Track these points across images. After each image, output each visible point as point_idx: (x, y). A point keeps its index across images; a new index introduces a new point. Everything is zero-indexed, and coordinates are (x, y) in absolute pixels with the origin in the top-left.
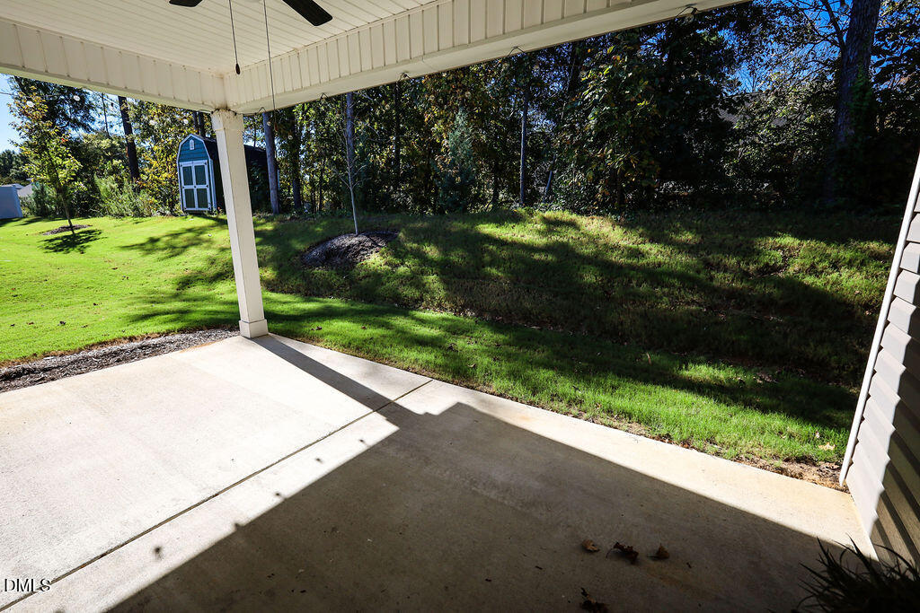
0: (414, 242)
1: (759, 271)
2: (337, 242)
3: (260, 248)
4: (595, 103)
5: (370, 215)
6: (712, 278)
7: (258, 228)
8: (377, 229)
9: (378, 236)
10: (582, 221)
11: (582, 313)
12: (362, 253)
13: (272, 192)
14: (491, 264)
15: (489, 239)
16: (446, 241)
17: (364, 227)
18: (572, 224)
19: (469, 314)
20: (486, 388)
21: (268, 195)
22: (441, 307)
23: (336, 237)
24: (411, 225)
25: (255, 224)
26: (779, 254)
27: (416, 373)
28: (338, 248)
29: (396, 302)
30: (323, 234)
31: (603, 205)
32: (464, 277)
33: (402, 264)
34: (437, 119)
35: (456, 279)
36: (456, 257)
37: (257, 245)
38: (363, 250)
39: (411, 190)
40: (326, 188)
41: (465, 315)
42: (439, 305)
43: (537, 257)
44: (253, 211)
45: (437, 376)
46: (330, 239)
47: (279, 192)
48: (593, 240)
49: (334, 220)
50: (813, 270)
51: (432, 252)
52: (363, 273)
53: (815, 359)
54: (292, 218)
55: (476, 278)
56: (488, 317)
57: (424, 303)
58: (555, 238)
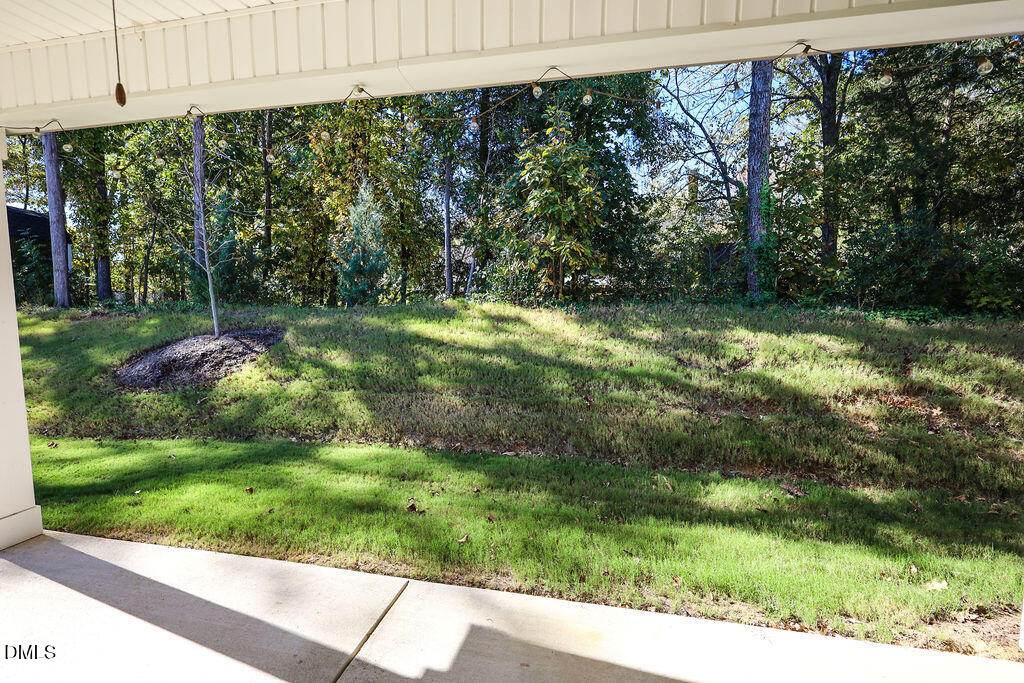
0: (311, 345)
1: (730, 366)
2: (180, 350)
3: (30, 363)
4: (536, 185)
5: (234, 309)
6: (689, 376)
7: (26, 332)
8: (248, 328)
9: (252, 337)
10: (528, 314)
11: (565, 429)
12: (228, 362)
13: (56, 275)
14: (430, 371)
15: (418, 339)
16: (359, 342)
17: (226, 325)
18: (518, 320)
19: (411, 442)
20: (503, 582)
21: (51, 279)
22: (366, 437)
23: (178, 341)
24: (302, 322)
25: (21, 326)
26: (740, 347)
27: (373, 571)
28: (185, 358)
29: (293, 434)
30: (154, 337)
31: (547, 295)
32: (395, 390)
33: (297, 376)
34: (330, 189)
35: (384, 394)
36: (379, 363)
37: (24, 357)
38: (229, 358)
39: (290, 277)
40: (155, 271)
41: (406, 445)
42: (364, 434)
43: (487, 359)
44: (19, 302)
45: (413, 571)
46: (168, 344)
47: (70, 275)
48: (548, 337)
49: (174, 316)
50: (776, 363)
51: (340, 359)
52: (231, 393)
53: (821, 461)
54: (95, 314)
55: (413, 391)
56: (438, 444)
57: (340, 432)
58: (502, 337)
